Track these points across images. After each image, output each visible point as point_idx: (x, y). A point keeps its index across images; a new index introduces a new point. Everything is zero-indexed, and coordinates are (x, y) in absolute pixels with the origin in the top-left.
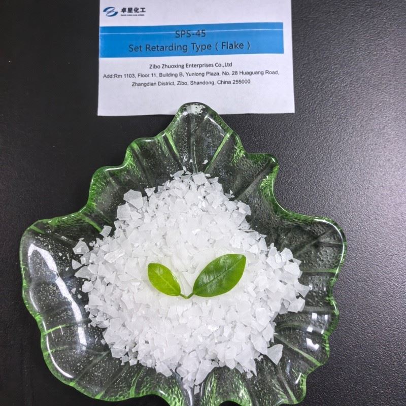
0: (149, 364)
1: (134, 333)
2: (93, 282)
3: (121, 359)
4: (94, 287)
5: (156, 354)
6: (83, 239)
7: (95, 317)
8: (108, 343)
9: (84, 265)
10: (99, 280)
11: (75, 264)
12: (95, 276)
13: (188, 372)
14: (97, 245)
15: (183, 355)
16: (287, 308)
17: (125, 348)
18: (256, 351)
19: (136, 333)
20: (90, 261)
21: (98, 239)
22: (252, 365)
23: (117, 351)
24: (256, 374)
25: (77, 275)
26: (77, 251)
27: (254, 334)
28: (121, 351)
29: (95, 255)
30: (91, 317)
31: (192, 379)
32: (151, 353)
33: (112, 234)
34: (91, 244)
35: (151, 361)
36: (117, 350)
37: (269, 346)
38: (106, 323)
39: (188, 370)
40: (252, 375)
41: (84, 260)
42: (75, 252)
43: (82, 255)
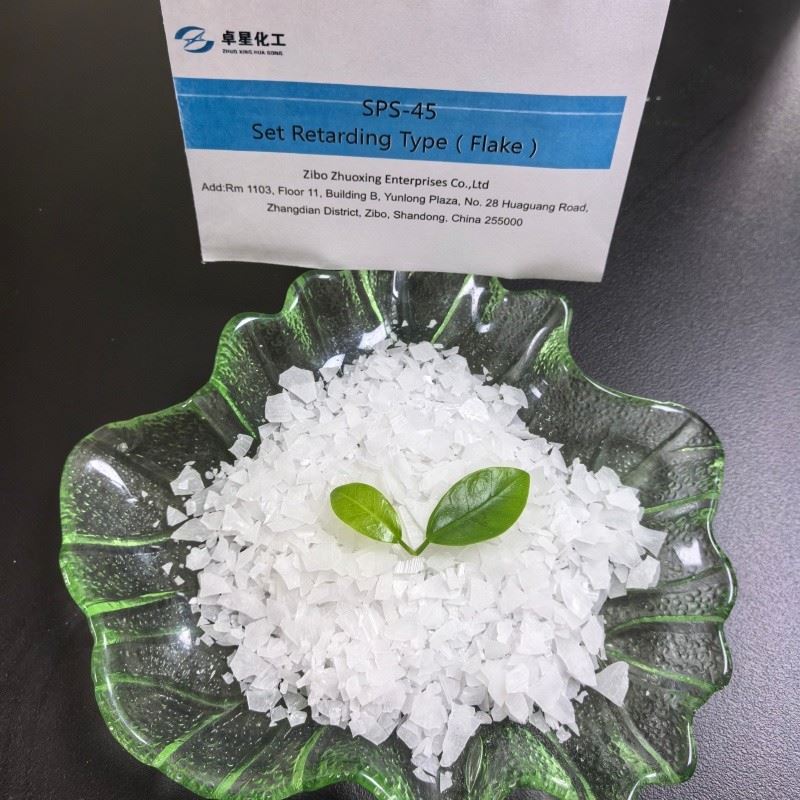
0: (335, 717)
1: (300, 646)
2: (209, 550)
3: (268, 715)
4: (213, 558)
5: (352, 688)
6: (193, 463)
7: (212, 623)
8: (239, 680)
9: (191, 517)
10: (223, 542)
11: (173, 516)
12: (215, 535)
13: (423, 736)
14: (221, 474)
15: (411, 691)
16: (625, 584)
17: (279, 688)
18: (573, 680)
19: (305, 644)
20: (206, 507)
21: (223, 464)
22: (566, 711)
23: (260, 696)
24: (577, 731)
25: (176, 536)
26: (180, 487)
27: (563, 639)
28: (270, 696)
29: (217, 495)
30: (202, 622)
31: (433, 754)
32: (339, 687)
33: (252, 452)
34: (208, 475)
35: (338, 710)
36: (260, 693)
37: (598, 667)
38: (235, 635)
39: (424, 726)
40: (570, 735)
41: (191, 506)
42: (174, 490)
43: (188, 497)
